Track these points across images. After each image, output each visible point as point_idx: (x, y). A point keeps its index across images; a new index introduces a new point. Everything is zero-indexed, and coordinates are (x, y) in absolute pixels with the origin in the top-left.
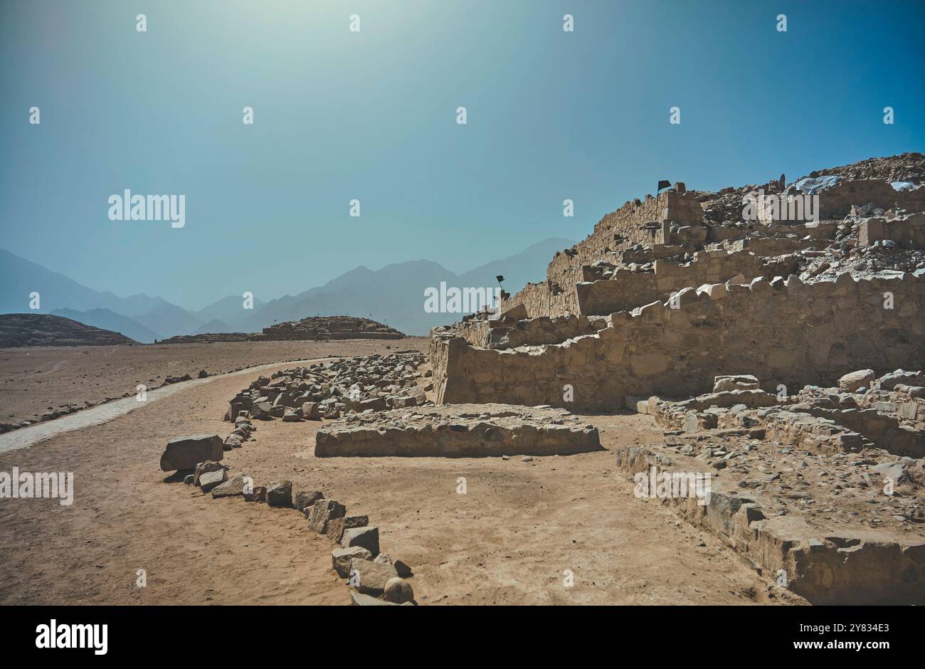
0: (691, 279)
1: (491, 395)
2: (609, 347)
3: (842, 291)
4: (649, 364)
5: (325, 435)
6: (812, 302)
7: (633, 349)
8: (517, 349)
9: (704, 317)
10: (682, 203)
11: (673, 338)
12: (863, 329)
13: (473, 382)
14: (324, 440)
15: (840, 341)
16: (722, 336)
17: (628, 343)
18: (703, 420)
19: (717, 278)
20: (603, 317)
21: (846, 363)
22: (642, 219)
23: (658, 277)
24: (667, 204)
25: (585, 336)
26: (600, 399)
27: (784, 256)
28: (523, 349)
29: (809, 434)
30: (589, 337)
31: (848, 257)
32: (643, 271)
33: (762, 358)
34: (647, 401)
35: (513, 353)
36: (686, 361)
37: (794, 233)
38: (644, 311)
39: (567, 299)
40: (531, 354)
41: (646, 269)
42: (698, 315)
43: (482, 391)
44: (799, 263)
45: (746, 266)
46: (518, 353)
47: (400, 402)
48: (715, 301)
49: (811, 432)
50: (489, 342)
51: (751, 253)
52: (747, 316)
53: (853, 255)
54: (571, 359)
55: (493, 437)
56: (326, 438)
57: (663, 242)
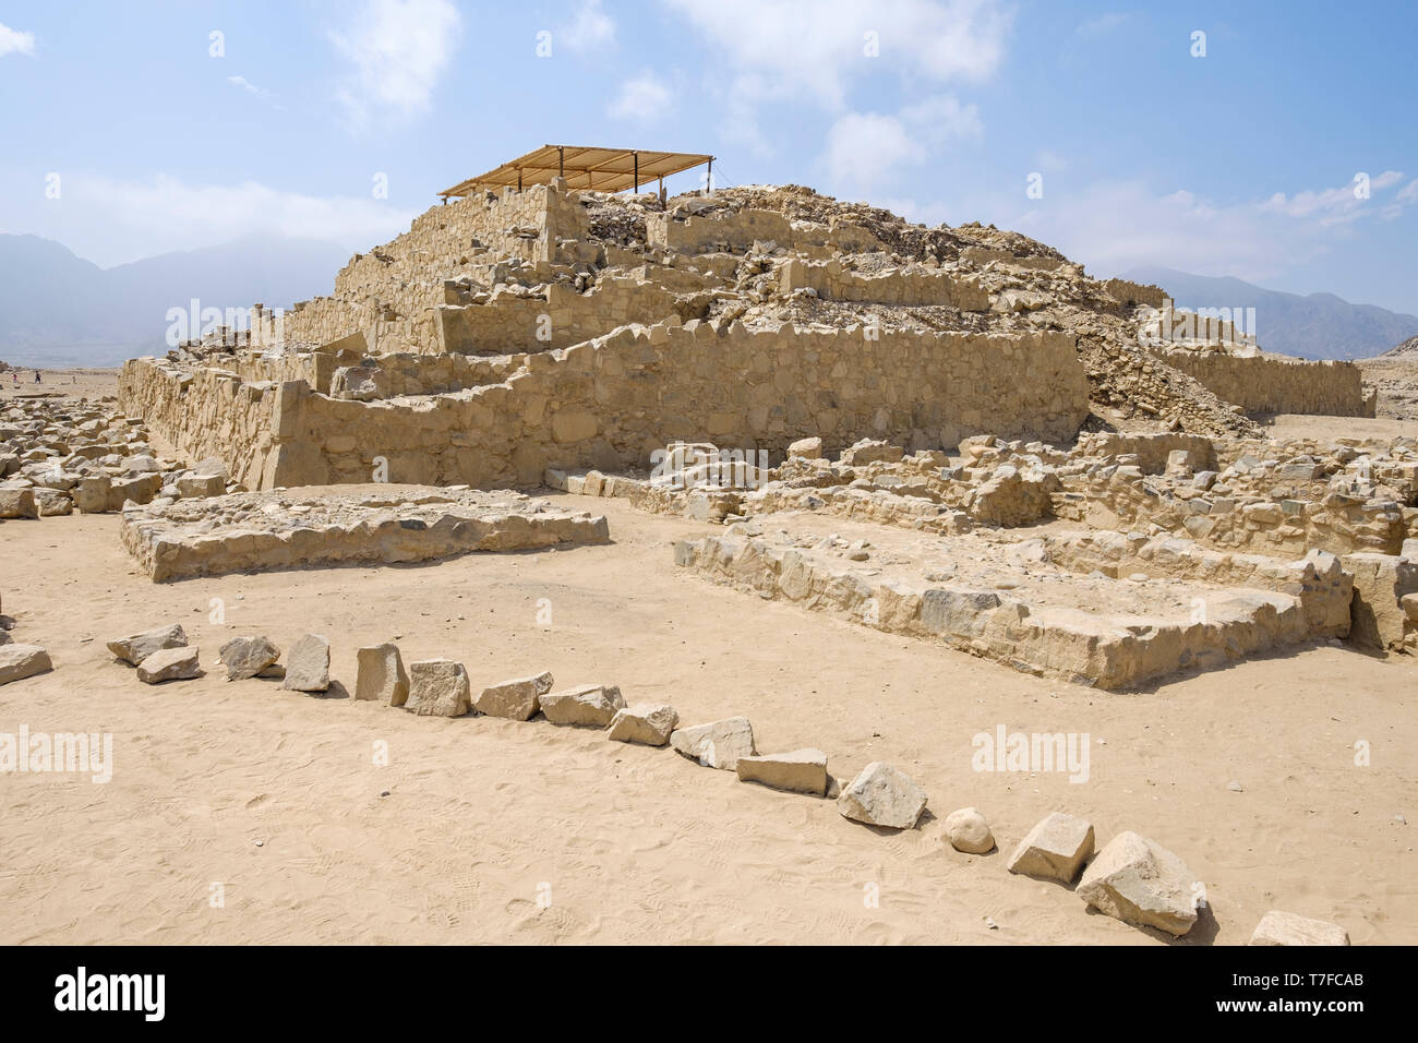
0: (593, 314)
1: (353, 471)
2: (525, 403)
3: (783, 345)
4: (577, 426)
5: (175, 546)
6: (754, 356)
7: (556, 406)
8: (393, 401)
9: (642, 367)
10: (564, 206)
11: (603, 393)
12: (799, 390)
13: (324, 450)
14: (172, 555)
15: (779, 403)
16: (660, 393)
17: (549, 398)
18: (720, 502)
19: (623, 317)
20: (485, 359)
21: (782, 430)
22: (503, 222)
23: (552, 307)
24: (545, 206)
25: (494, 386)
26: (512, 475)
27: (694, 295)
28: (402, 401)
29: (906, 515)
30: (500, 388)
31: (767, 302)
32: (531, 297)
33: (702, 421)
34: (584, 478)
35: (389, 407)
36: (619, 424)
37: (694, 265)
38: (570, 355)
39: (417, 329)
40: (415, 409)
41: (537, 295)
42: (634, 364)
43: (340, 465)
44: (710, 304)
45: (657, 303)
46: (397, 407)
47: (195, 485)
48: (655, 346)
49: (908, 513)
50: (342, 389)
51: (663, 288)
52: (688, 367)
53: (773, 301)
54: (473, 418)
55: (466, 536)
56: (176, 551)
57: (545, 259)
